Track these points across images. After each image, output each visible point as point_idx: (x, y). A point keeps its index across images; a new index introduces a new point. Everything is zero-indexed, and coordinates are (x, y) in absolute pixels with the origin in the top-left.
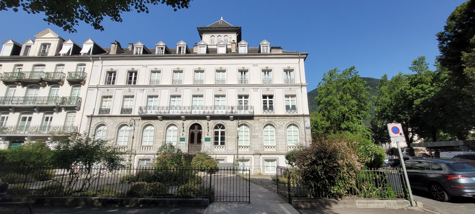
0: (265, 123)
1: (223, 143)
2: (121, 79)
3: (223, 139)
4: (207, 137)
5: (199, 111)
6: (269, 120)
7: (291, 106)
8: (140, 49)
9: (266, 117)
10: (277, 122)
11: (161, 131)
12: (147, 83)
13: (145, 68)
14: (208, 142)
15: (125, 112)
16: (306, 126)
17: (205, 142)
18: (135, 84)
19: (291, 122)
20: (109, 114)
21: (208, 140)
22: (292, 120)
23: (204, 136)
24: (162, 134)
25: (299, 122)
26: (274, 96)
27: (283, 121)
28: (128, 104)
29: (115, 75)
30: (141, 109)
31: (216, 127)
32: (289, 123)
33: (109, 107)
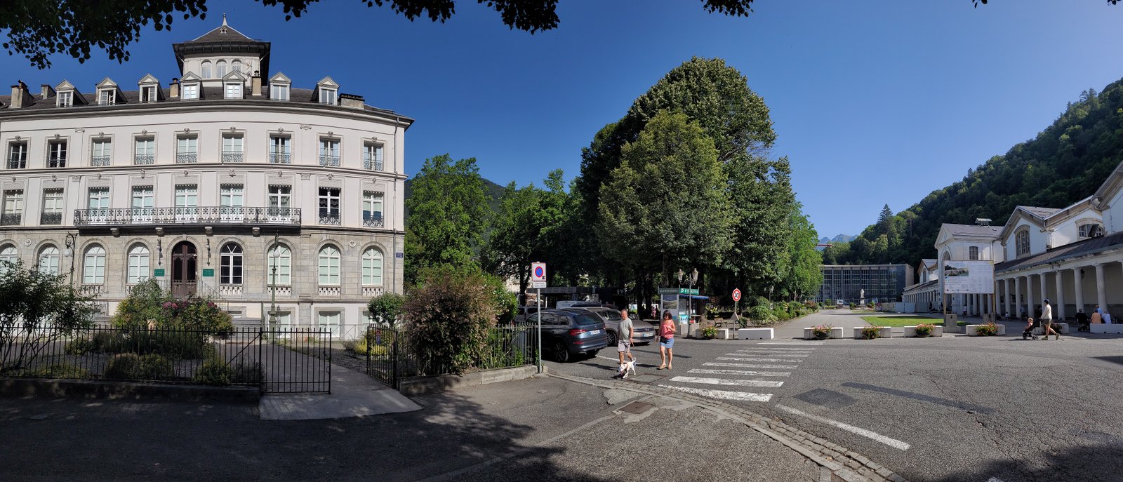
0: (323, 242)
1: (237, 280)
2: (37, 157)
3: (238, 271)
4: (207, 267)
5: (190, 216)
6: (330, 237)
7: (372, 214)
8: (68, 96)
9: (324, 232)
10: (344, 241)
11: (118, 257)
12: (86, 164)
13: (80, 134)
14: (210, 278)
15: (50, 220)
16: (397, 252)
17: (204, 278)
18: (64, 166)
19: (371, 242)
20: (19, 224)
21: (208, 273)
22: (373, 239)
23: (201, 266)
24: (120, 262)
25: (385, 244)
26: (342, 191)
27: (356, 239)
28: (53, 205)
29: (25, 149)
30: (77, 214)
31: (224, 249)
32: (367, 244)
33: (18, 212)
